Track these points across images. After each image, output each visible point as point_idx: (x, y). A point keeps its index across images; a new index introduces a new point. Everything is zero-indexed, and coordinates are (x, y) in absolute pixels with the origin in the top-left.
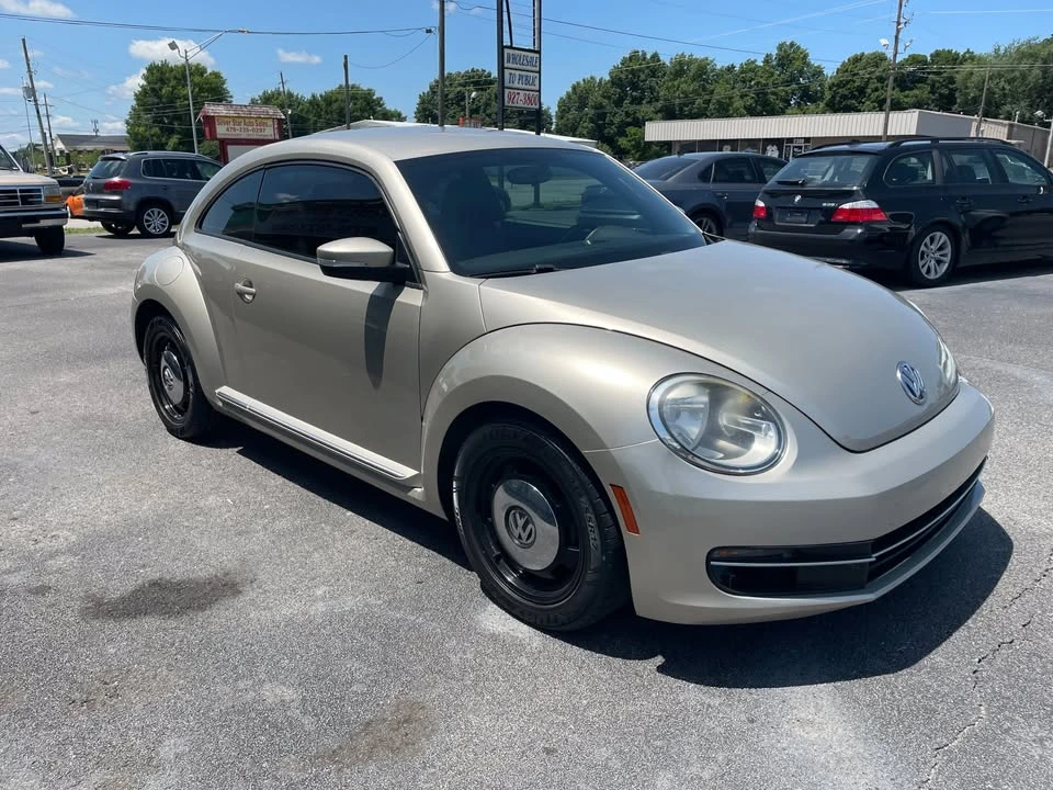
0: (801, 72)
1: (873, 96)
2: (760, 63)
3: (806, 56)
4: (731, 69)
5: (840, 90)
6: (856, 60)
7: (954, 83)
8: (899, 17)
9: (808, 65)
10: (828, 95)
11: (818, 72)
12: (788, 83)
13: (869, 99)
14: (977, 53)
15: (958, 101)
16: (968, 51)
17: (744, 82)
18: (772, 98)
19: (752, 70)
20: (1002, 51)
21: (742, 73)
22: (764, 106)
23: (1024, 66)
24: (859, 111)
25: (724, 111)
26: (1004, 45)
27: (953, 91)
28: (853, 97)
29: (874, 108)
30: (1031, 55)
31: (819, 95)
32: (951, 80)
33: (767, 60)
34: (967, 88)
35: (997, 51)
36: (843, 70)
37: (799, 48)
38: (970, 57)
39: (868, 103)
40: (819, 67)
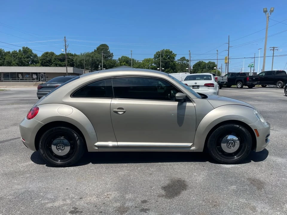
0: (31, 55)
1: (54, 63)
2: (18, 52)
3: (31, 51)
4: (9, 52)
5: (44, 61)
6: (47, 53)
7: (73, 61)
8: (65, 44)
9: (33, 53)
10: (40, 62)
11: (36, 56)
12: (27, 58)
13: (53, 63)
14: (77, 54)
15: (75, 65)
16: (75, 54)
17: (14, 56)
18: (24, 61)
19: (16, 53)
20: (82, 54)
21: (13, 54)
22: (21, 64)
23: (88, 58)
24: (50, 66)
25: (9, 64)
26: (83, 53)
27: (73, 63)
28: (48, 63)
29: (55, 66)
30: (89, 56)
31: (37, 61)
32: (72, 60)
33: (20, 51)
34: (77, 62)
35: (81, 54)
36: (43, 55)
37: (29, 49)
38: (75, 55)
39: (53, 64)
40: (36, 54)
